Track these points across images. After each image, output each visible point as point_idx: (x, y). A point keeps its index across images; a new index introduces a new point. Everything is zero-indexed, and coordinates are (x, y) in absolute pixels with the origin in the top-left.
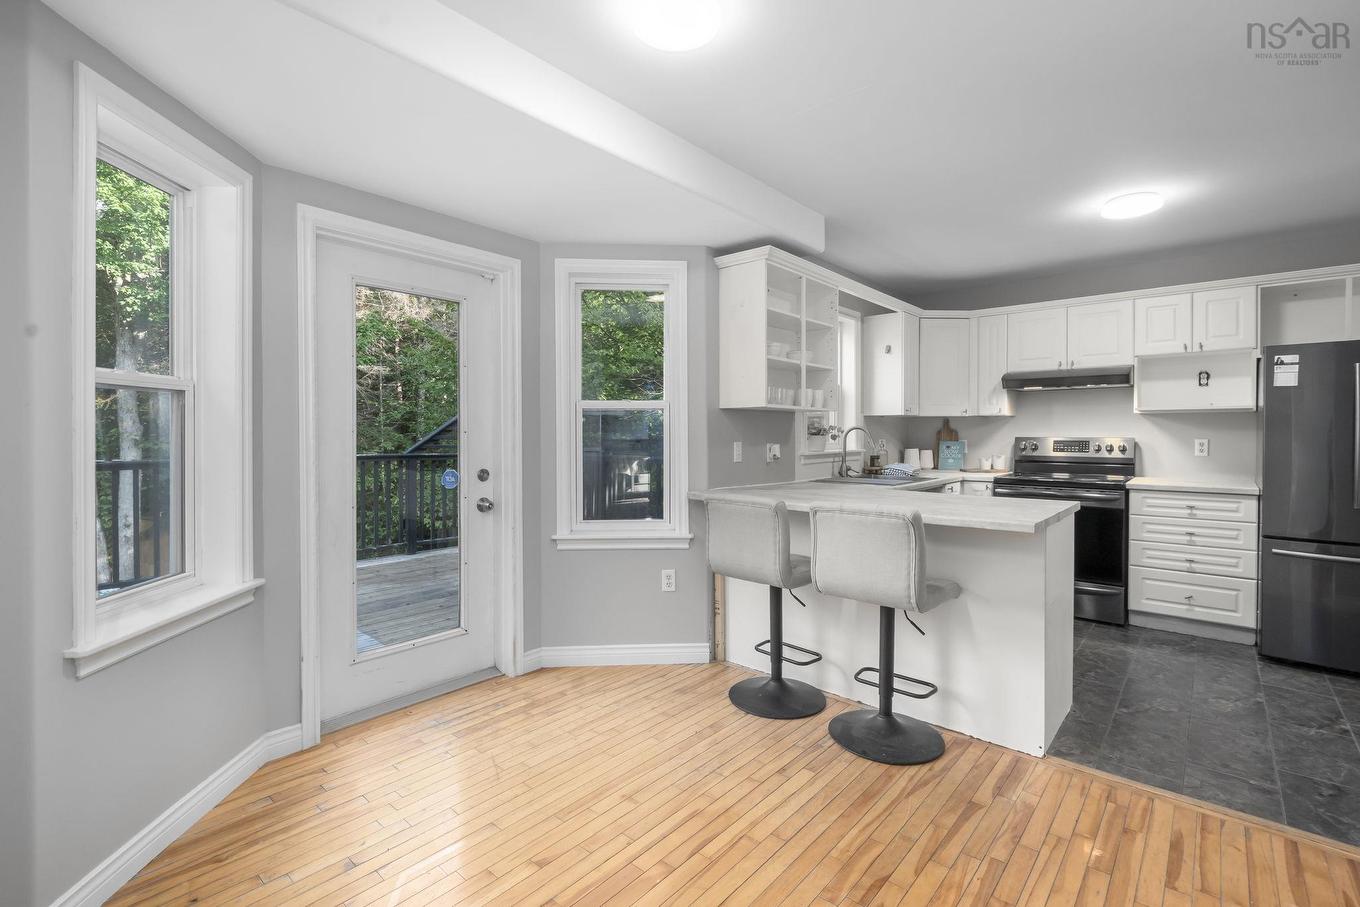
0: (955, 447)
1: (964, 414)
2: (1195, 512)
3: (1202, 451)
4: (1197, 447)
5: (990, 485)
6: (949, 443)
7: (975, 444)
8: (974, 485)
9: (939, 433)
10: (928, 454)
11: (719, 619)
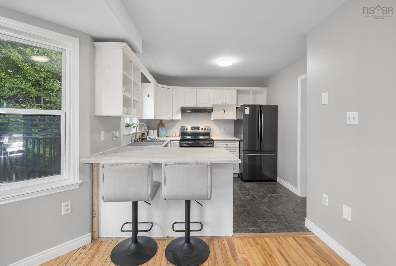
0: (164, 129)
1: (169, 119)
2: (228, 145)
3: (223, 130)
4: (222, 128)
5: (179, 141)
6: (162, 128)
7: (170, 128)
8: (174, 141)
9: (159, 125)
10: (156, 131)
11: (95, 219)
